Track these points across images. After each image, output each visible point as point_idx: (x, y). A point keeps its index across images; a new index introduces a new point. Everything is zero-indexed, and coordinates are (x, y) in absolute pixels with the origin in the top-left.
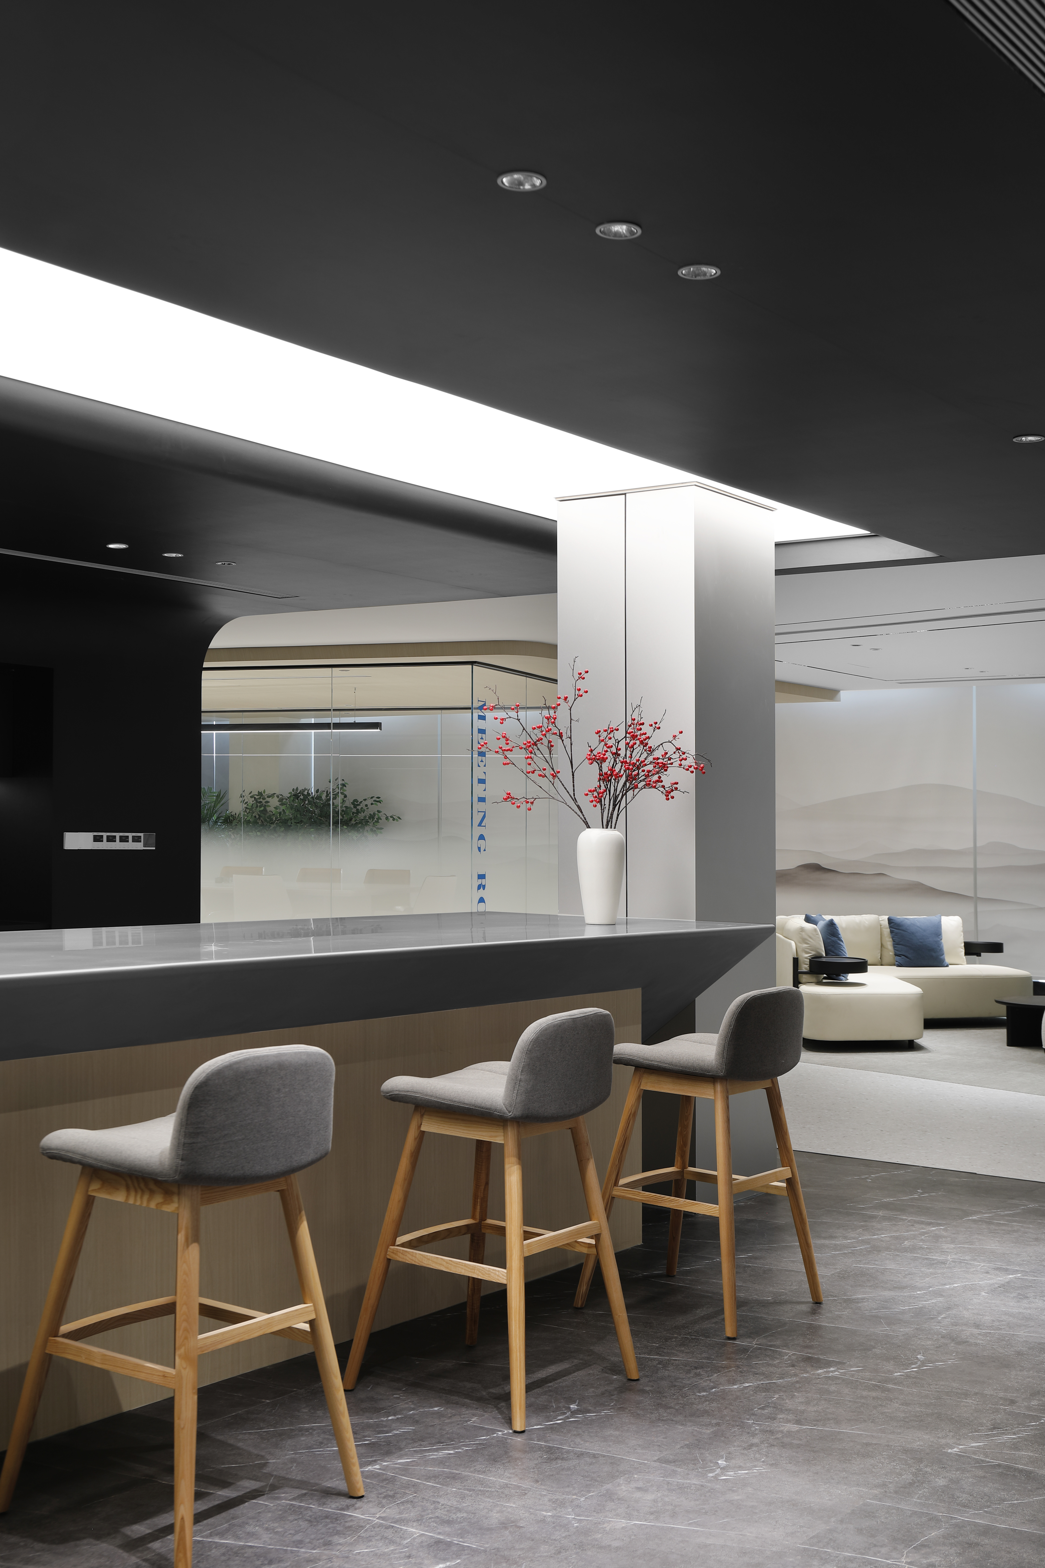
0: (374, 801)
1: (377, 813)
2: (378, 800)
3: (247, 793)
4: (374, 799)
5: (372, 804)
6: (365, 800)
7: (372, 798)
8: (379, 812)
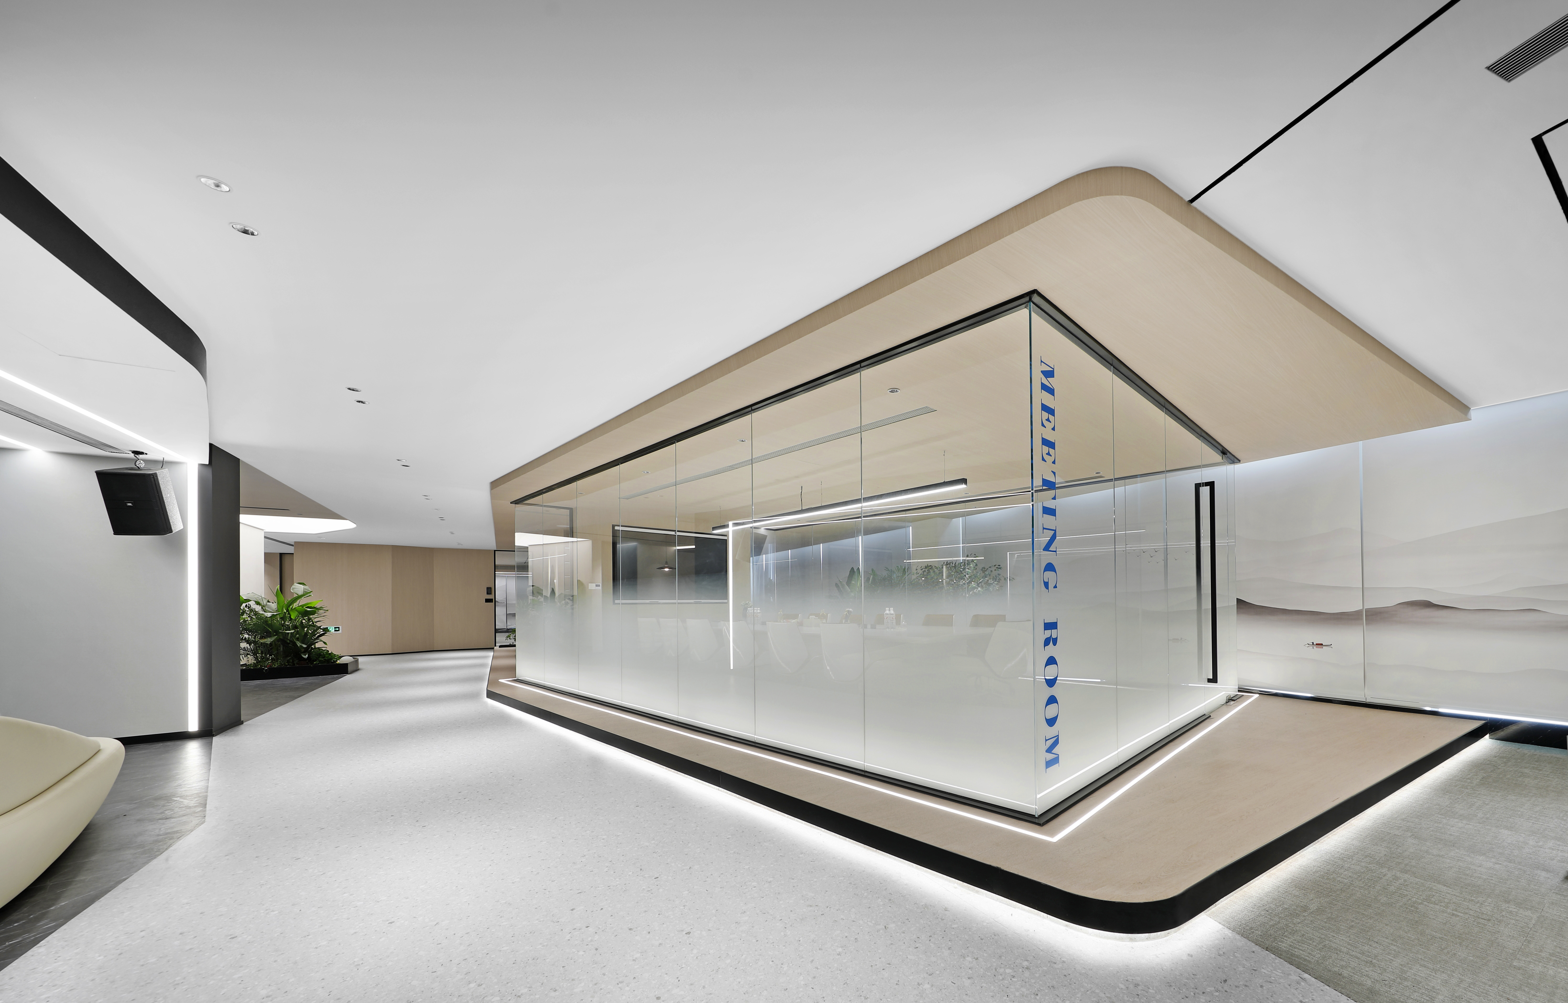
0: (997, 568)
1: (997, 575)
2: (999, 567)
3: (919, 568)
4: (996, 566)
5: (995, 570)
6: (990, 567)
7: (995, 566)
8: (999, 574)
